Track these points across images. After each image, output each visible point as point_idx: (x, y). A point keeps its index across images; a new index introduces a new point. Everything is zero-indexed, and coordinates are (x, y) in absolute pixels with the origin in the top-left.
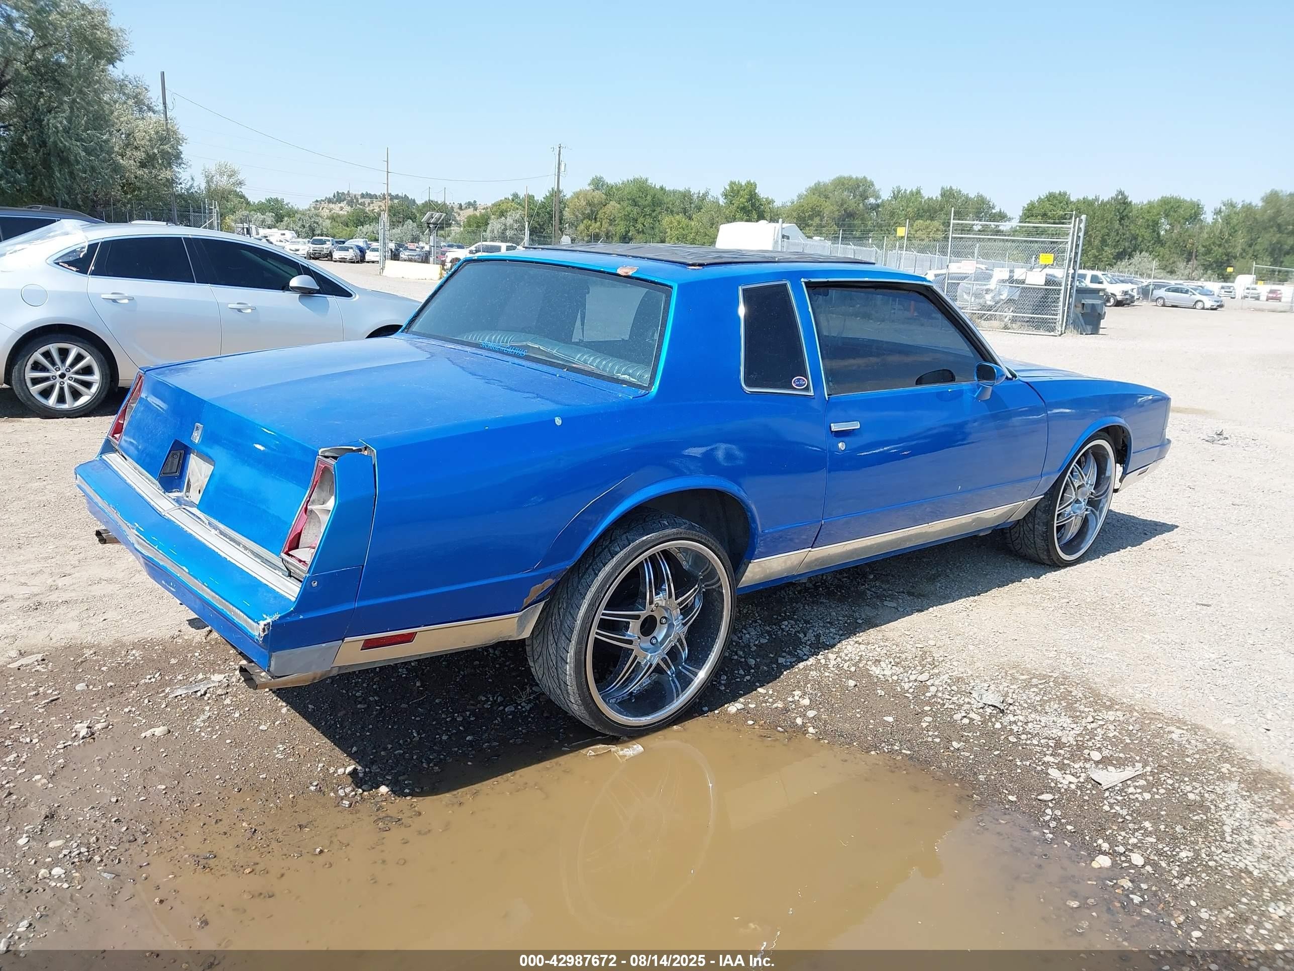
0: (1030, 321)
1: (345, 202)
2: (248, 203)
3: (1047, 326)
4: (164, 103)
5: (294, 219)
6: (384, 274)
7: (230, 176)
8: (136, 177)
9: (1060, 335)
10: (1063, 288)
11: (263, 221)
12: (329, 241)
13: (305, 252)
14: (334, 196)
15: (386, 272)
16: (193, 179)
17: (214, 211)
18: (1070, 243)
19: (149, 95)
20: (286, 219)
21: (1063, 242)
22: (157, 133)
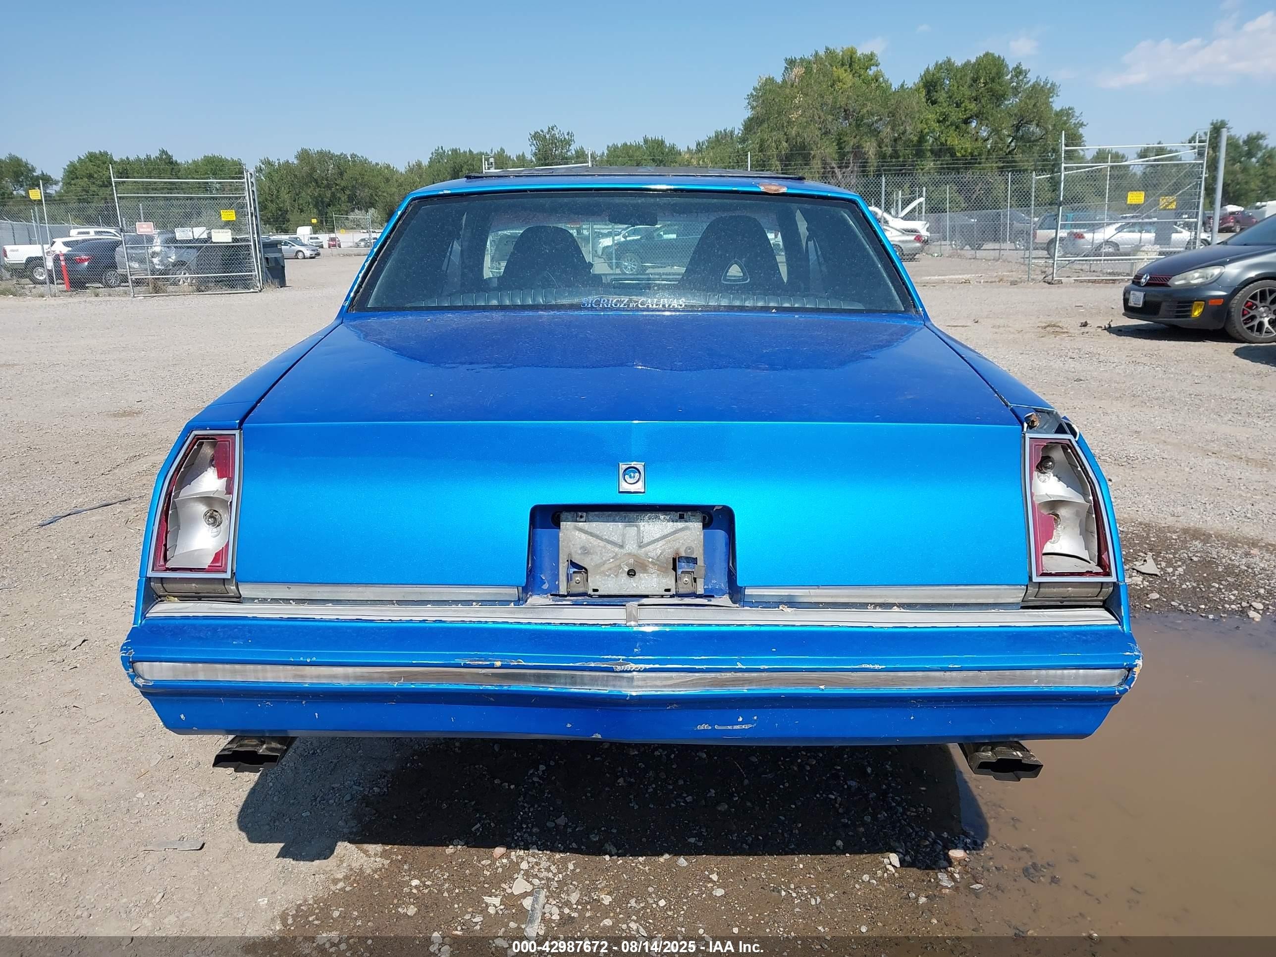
0: (218, 282)
3: (245, 284)
9: (260, 291)
10: (252, 243)
18: (247, 198)
21: (240, 197)
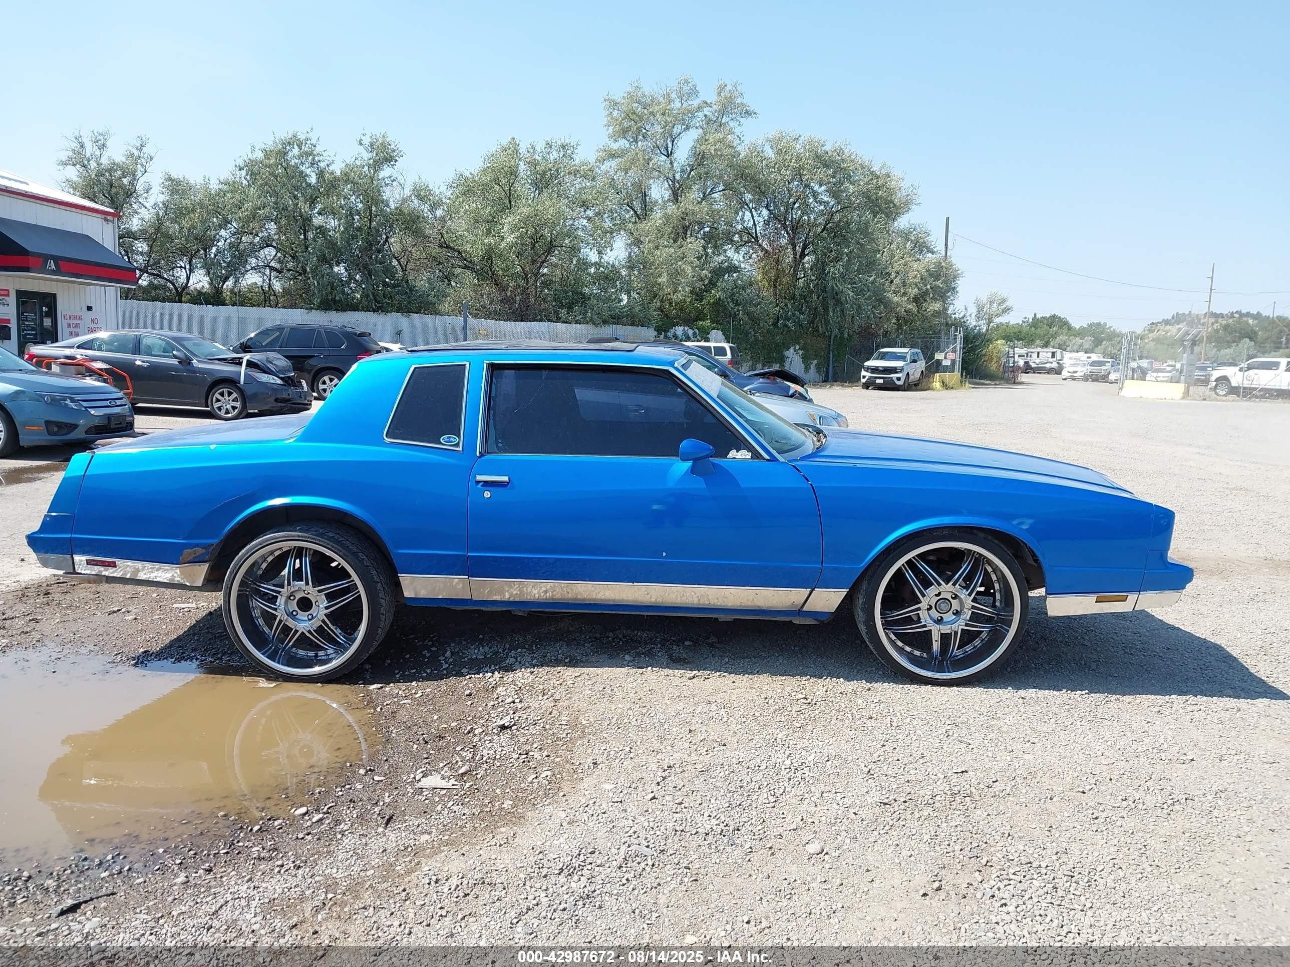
1: (1185, 323)
2: (1070, 328)
4: (946, 245)
5: (1113, 342)
6: (1122, 394)
7: (1000, 304)
8: (905, 311)
11: (1081, 345)
12: (1109, 362)
13: (1082, 374)
14: (1173, 317)
15: (1124, 393)
16: (966, 309)
17: (959, 336)
19: (930, 238)
20: (1105, 342)
22: (928, 270)
